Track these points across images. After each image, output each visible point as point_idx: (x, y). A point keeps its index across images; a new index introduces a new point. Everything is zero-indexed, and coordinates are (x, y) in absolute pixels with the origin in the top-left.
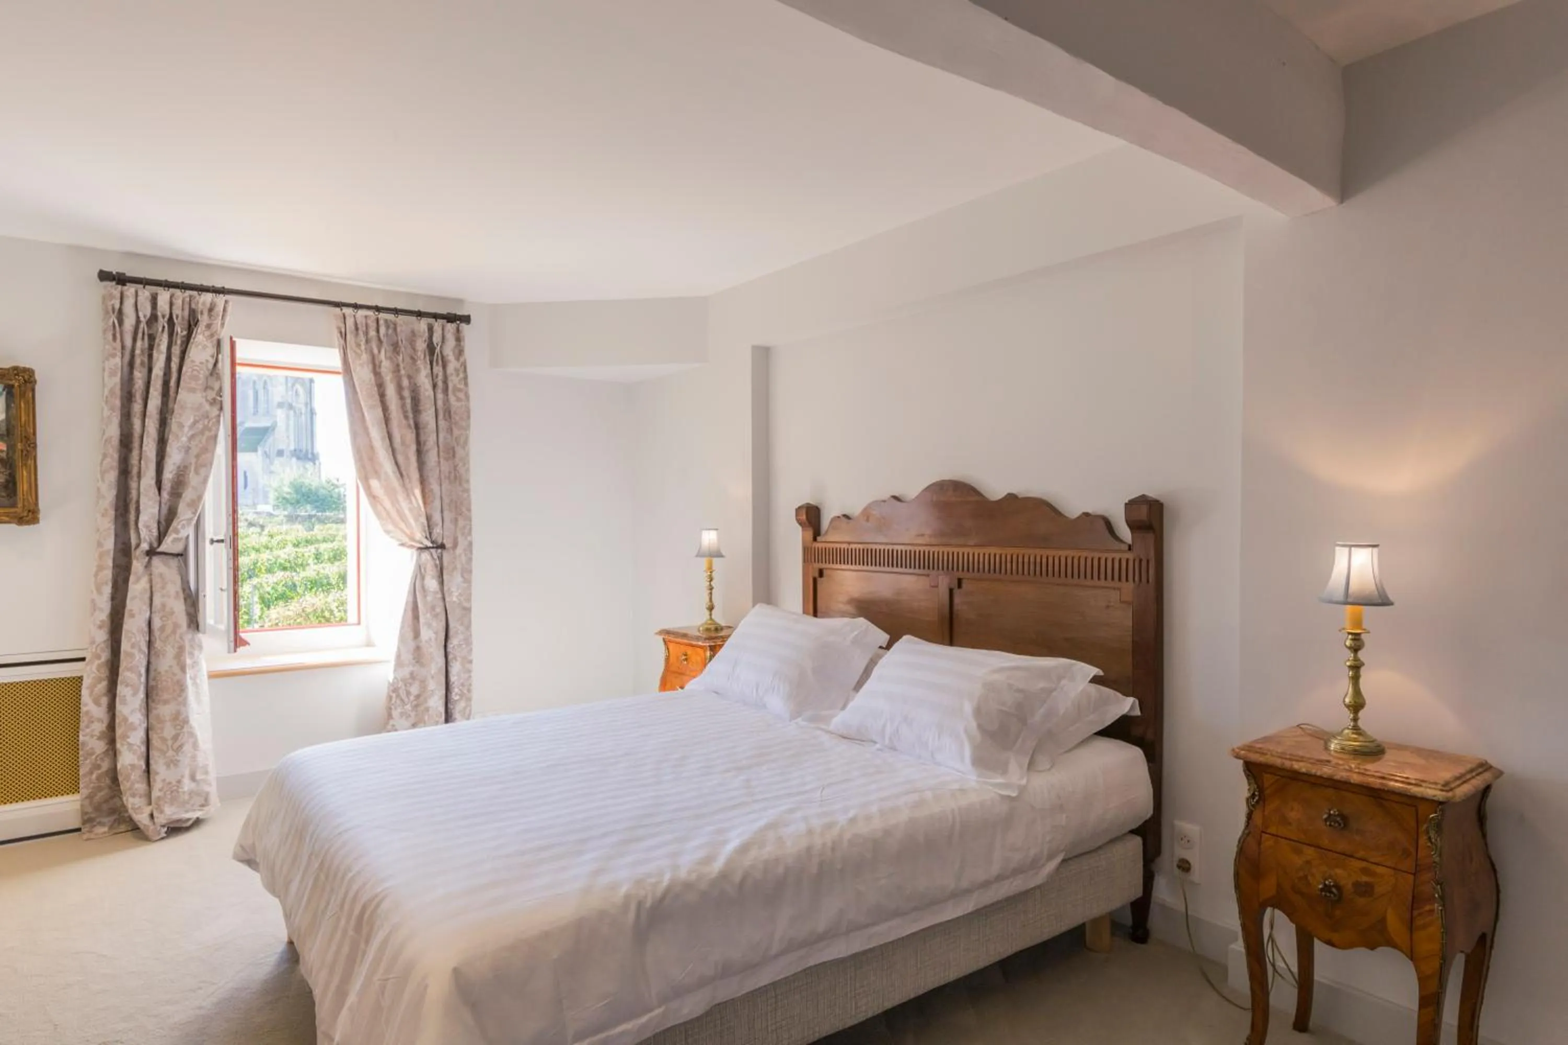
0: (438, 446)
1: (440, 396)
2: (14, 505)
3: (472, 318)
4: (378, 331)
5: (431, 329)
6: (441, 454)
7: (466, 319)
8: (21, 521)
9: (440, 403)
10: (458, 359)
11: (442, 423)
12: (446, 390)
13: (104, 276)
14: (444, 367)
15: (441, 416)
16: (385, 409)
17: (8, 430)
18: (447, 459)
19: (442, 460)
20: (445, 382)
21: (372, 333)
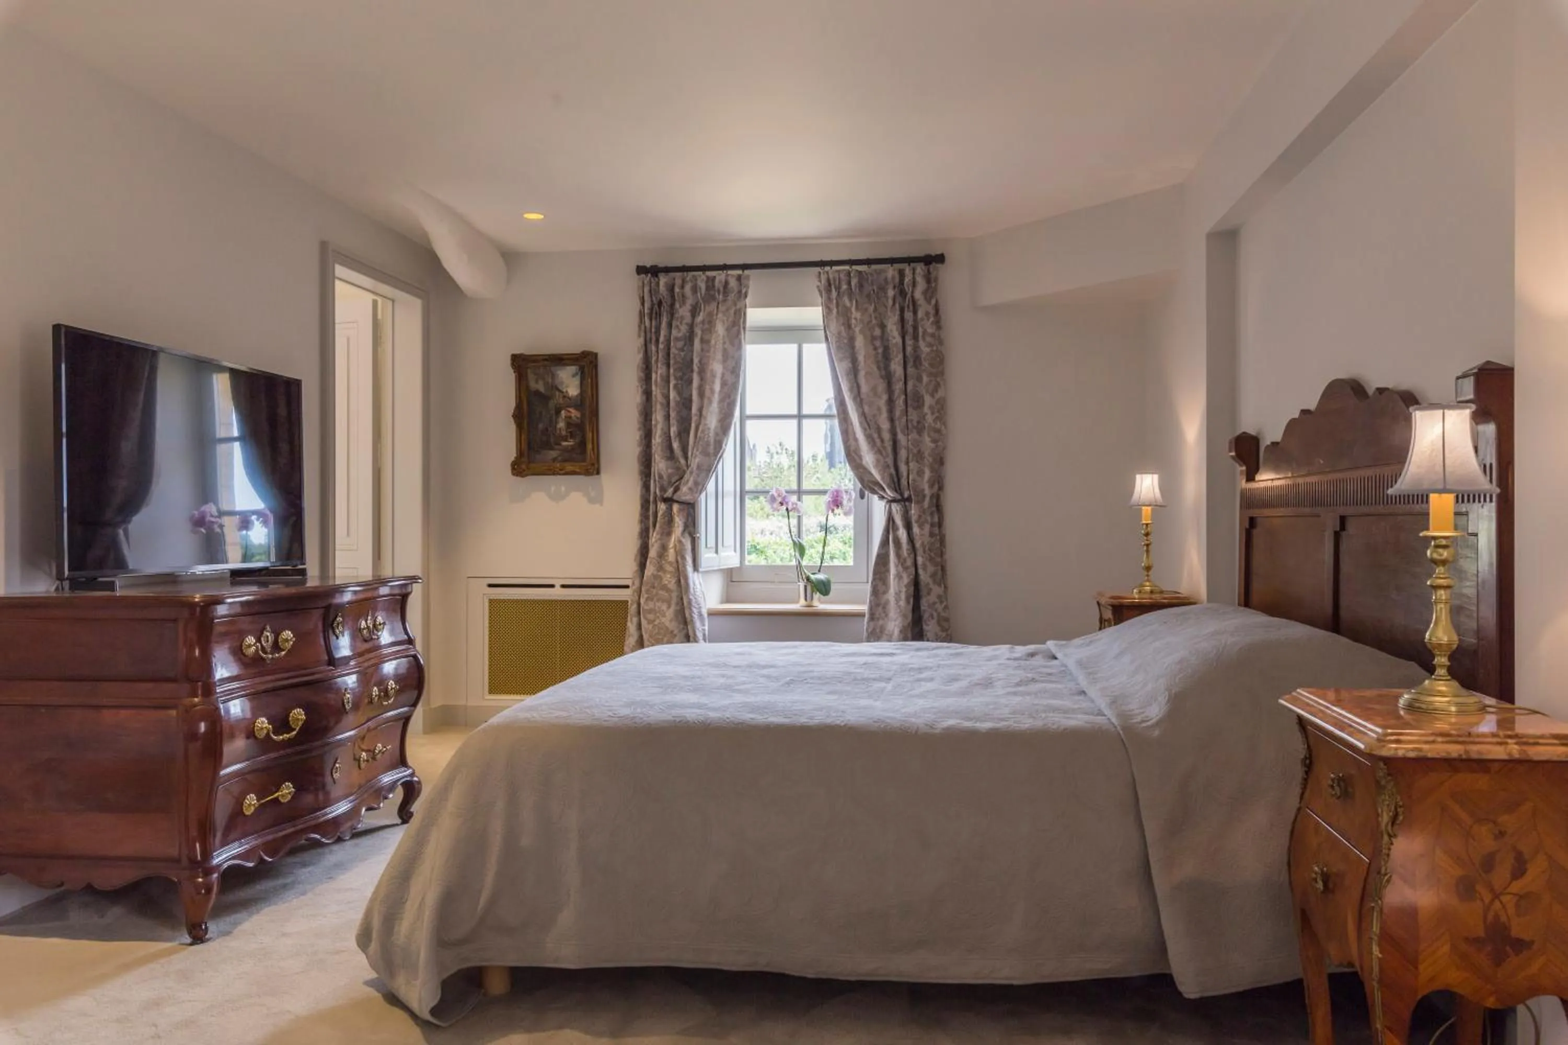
0: (906, 395)
1: (909, 342)
2: (584, 460)
3: (946, 255)
4: (849, 283)
5: (901, 273)
6: (909, 402)
7: (940, 259)
8: (587, 473)
9: (909, 349)
10: (928, 301)
11: (910, 370)
12: (915, 337)
13: (641, 270)
14: (915, 312)
15: (910, 364)
16: (854, 361)
17: (581, 401)
18: (915, 408)
19: (910, 409)
20: (915, 328)
21: (844, 287)
